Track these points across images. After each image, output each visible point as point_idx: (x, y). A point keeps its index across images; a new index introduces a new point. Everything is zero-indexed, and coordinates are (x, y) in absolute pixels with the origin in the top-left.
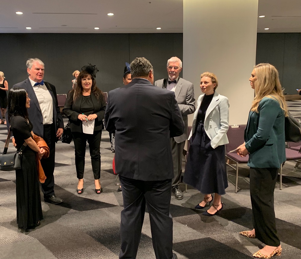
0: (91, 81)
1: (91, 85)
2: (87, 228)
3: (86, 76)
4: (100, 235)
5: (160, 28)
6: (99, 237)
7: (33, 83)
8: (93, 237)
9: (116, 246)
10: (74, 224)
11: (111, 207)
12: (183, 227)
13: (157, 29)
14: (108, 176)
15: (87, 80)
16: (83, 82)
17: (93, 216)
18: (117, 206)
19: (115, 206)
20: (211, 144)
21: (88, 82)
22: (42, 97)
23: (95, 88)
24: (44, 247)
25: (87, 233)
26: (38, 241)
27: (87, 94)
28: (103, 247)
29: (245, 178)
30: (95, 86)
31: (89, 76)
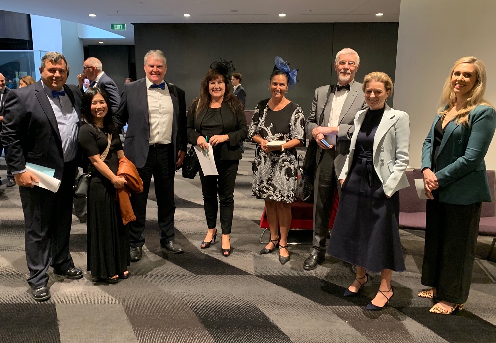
0: (223, 85)
1: (223, 91)
2: (195, 299)
3: (215, 78)
4: (209, 314)
5: (381, 15)
6: (205, 317)
7: (149, 84)
8: (198, 314)
9: (225, 334)
10: (179, 291)
11: (241, 274)
12: (341, 323)
13: (377, 15)
14: (256, 229)
15: (216, 83)
16: (211, 86)
17: (211, 284)
18: (251, 274)
19: (248, 274)
20: (385, 189)
21: (218, 87)
22: (157, 105)
23: (229, 95)
24: (126, 317)
25: (192, 308)
26: (122, 308)
27: (216, 105)
28: (206, 332)
29: (482, 261)
30: (229, 94)
31: (220, 78)
